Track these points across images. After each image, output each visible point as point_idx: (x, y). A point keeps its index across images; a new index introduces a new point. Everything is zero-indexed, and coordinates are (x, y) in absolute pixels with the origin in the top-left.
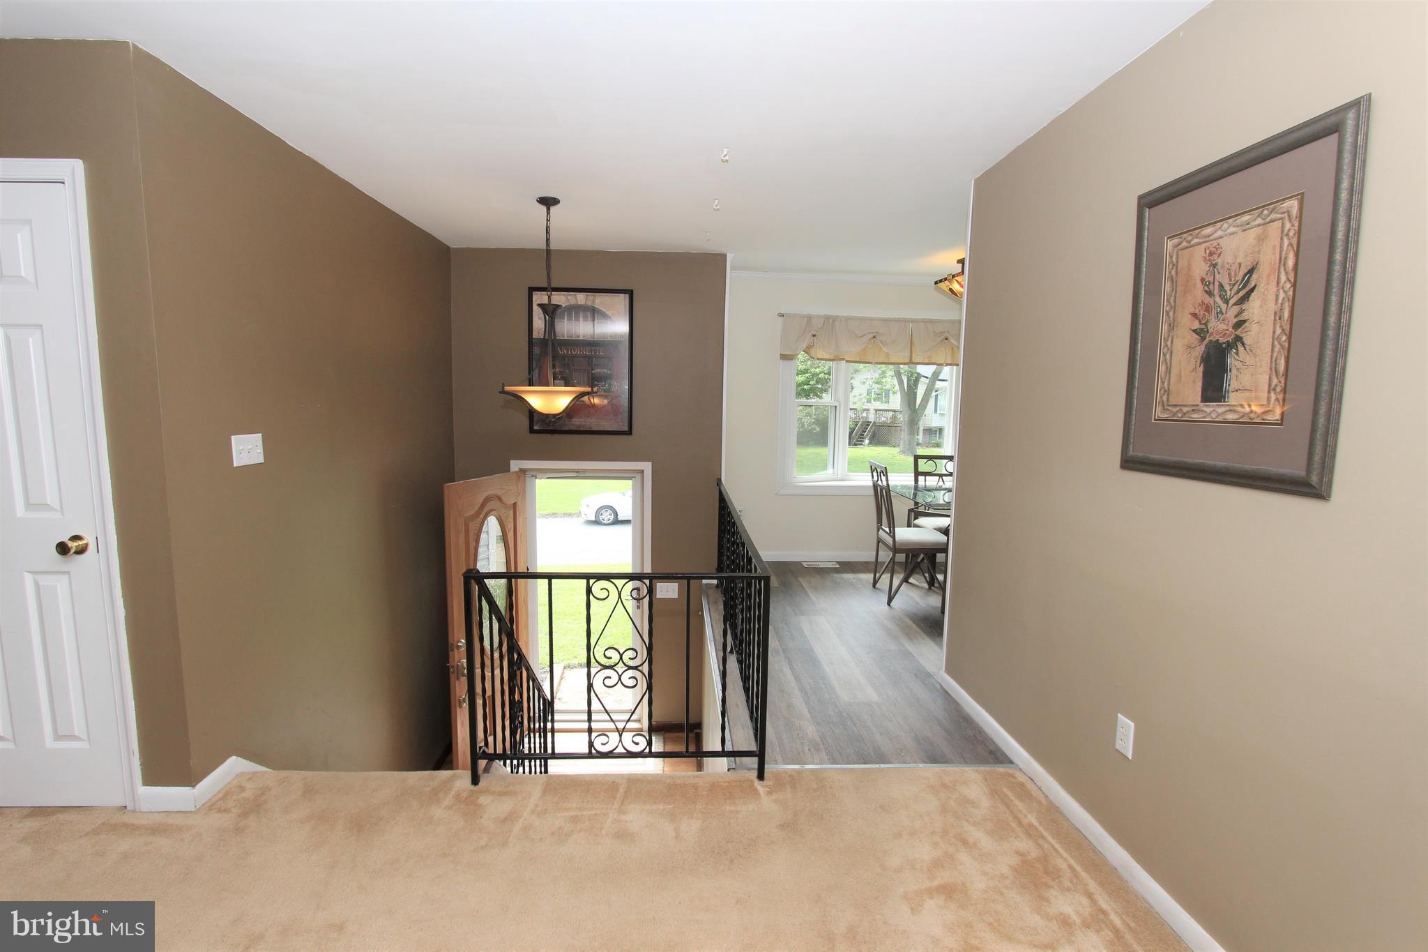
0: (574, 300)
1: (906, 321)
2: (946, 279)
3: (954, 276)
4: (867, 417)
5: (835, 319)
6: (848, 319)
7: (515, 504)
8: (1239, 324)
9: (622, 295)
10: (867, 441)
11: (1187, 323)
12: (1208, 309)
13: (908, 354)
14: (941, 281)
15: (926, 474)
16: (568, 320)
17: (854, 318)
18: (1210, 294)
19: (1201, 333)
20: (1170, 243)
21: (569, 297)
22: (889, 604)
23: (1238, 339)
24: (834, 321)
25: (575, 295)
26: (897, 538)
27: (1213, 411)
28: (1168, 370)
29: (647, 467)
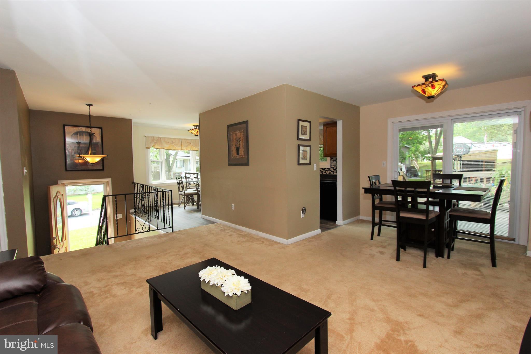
0: (81, 130)
1: (180, 139)
2: (190, 130)
3: (192, 129)
5: (161, 138)
6: (164, 138)
7: (63, 194)
8: (239, 145)
9: (98, 129)
11: (234, 145)
12: (236, 143)
13: (181, 147)
14: (189, 130)
15: (188, 178)
16: (79, 135)
17: (166, 138)
18: (236, 141)
19: (236, 146)
20: (231, 133)
21: (79, 129)
22: (184, 209)
23: (240, 147)
24: (160, 138)
25: (82, 128)
26: (185, 193)
27: (238, 156)
28: (233, 151)
29: (109, 180)
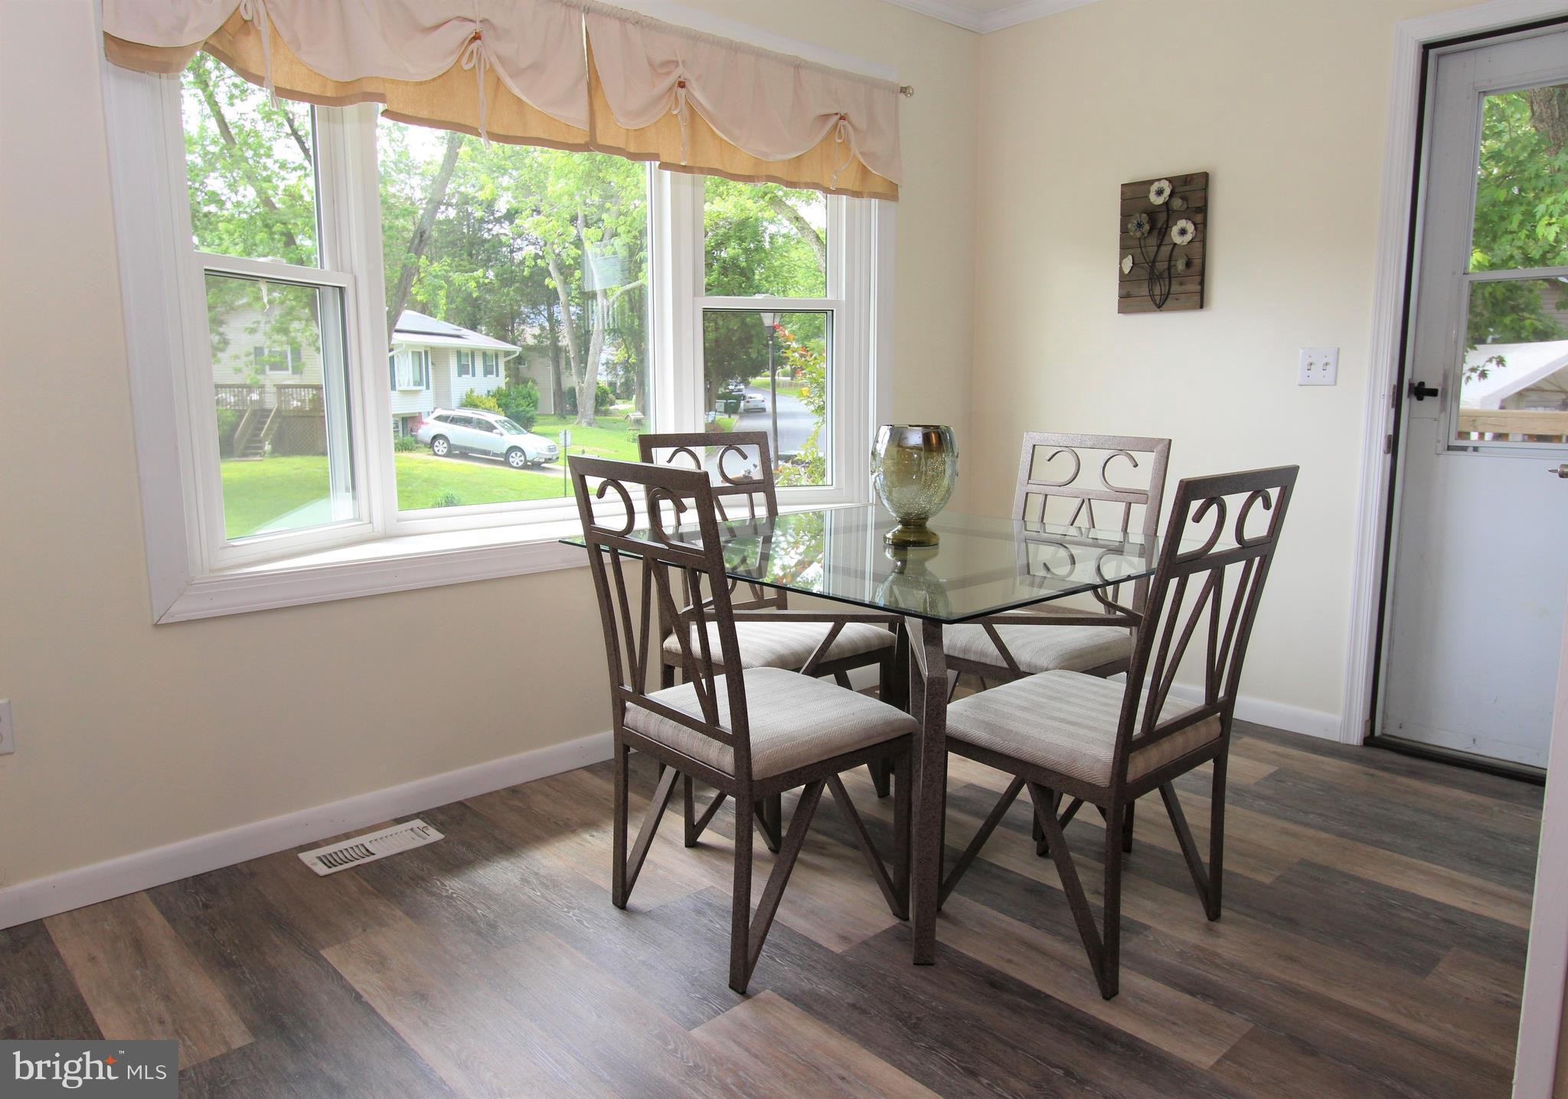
4: (261, 401)
10: (268, 447)
